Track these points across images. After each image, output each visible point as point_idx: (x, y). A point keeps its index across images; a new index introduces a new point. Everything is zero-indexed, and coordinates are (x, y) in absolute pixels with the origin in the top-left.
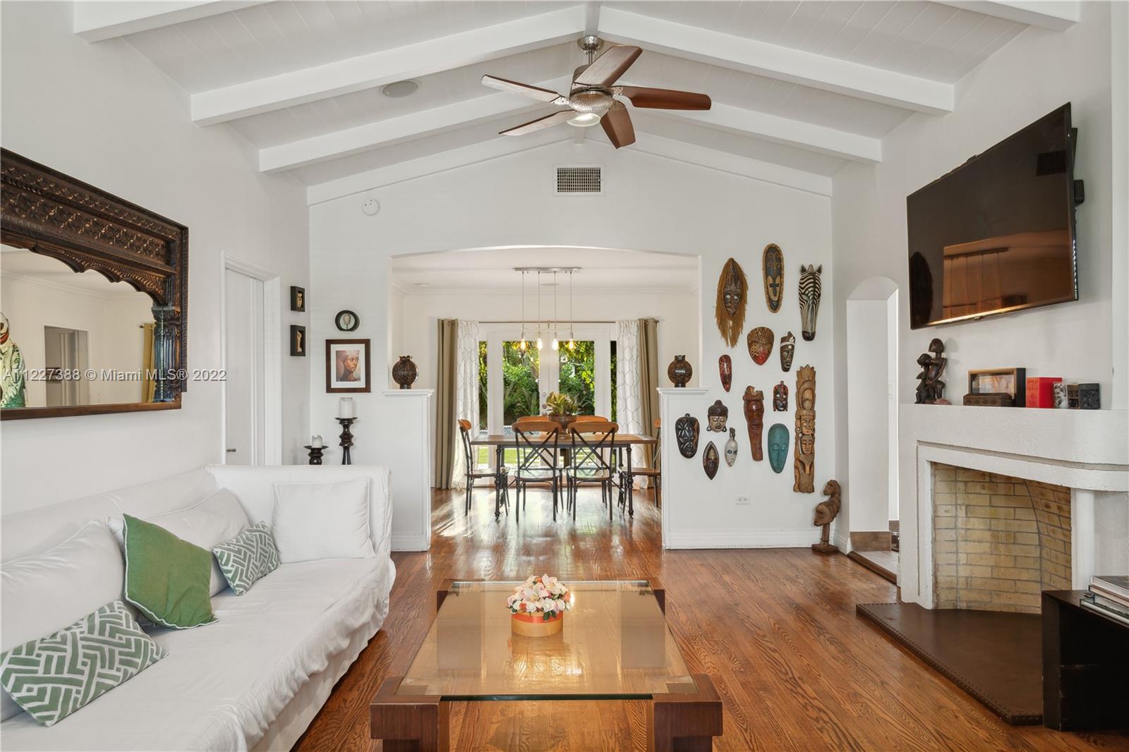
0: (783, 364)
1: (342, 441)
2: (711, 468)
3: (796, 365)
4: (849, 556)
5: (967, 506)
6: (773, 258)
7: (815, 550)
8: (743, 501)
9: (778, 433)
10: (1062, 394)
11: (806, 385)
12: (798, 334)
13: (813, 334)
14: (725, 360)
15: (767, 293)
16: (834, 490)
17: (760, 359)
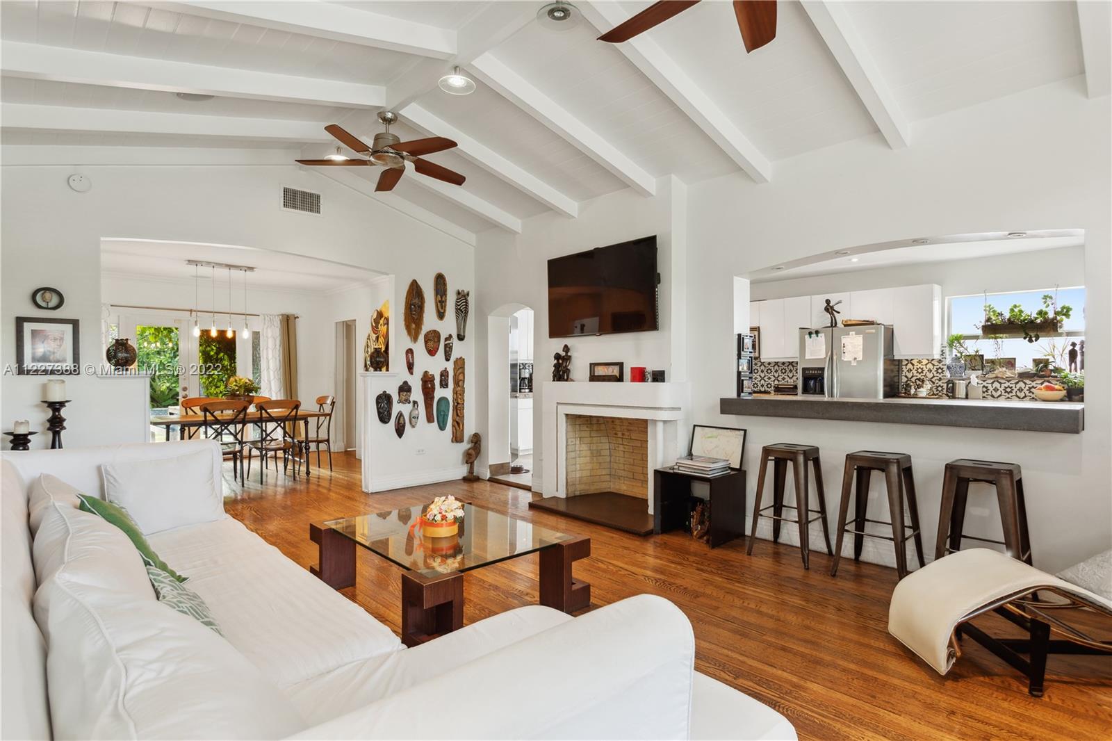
0: (446, 356)
1: (51, 425)
2: (400, 431)
3: (453, 357)
4: (488, 480)
5: (580, 438)
6: (440, 281)
7: (465, 479)
8: (420, 452)
9: (443, 402)
10: (649, 375)
11: (460, 371)
12: (455, 336)
13: (464, 336)
14: (410, 352)
15: (437, 306)
16: (477, 440)
17: (432, 352)
